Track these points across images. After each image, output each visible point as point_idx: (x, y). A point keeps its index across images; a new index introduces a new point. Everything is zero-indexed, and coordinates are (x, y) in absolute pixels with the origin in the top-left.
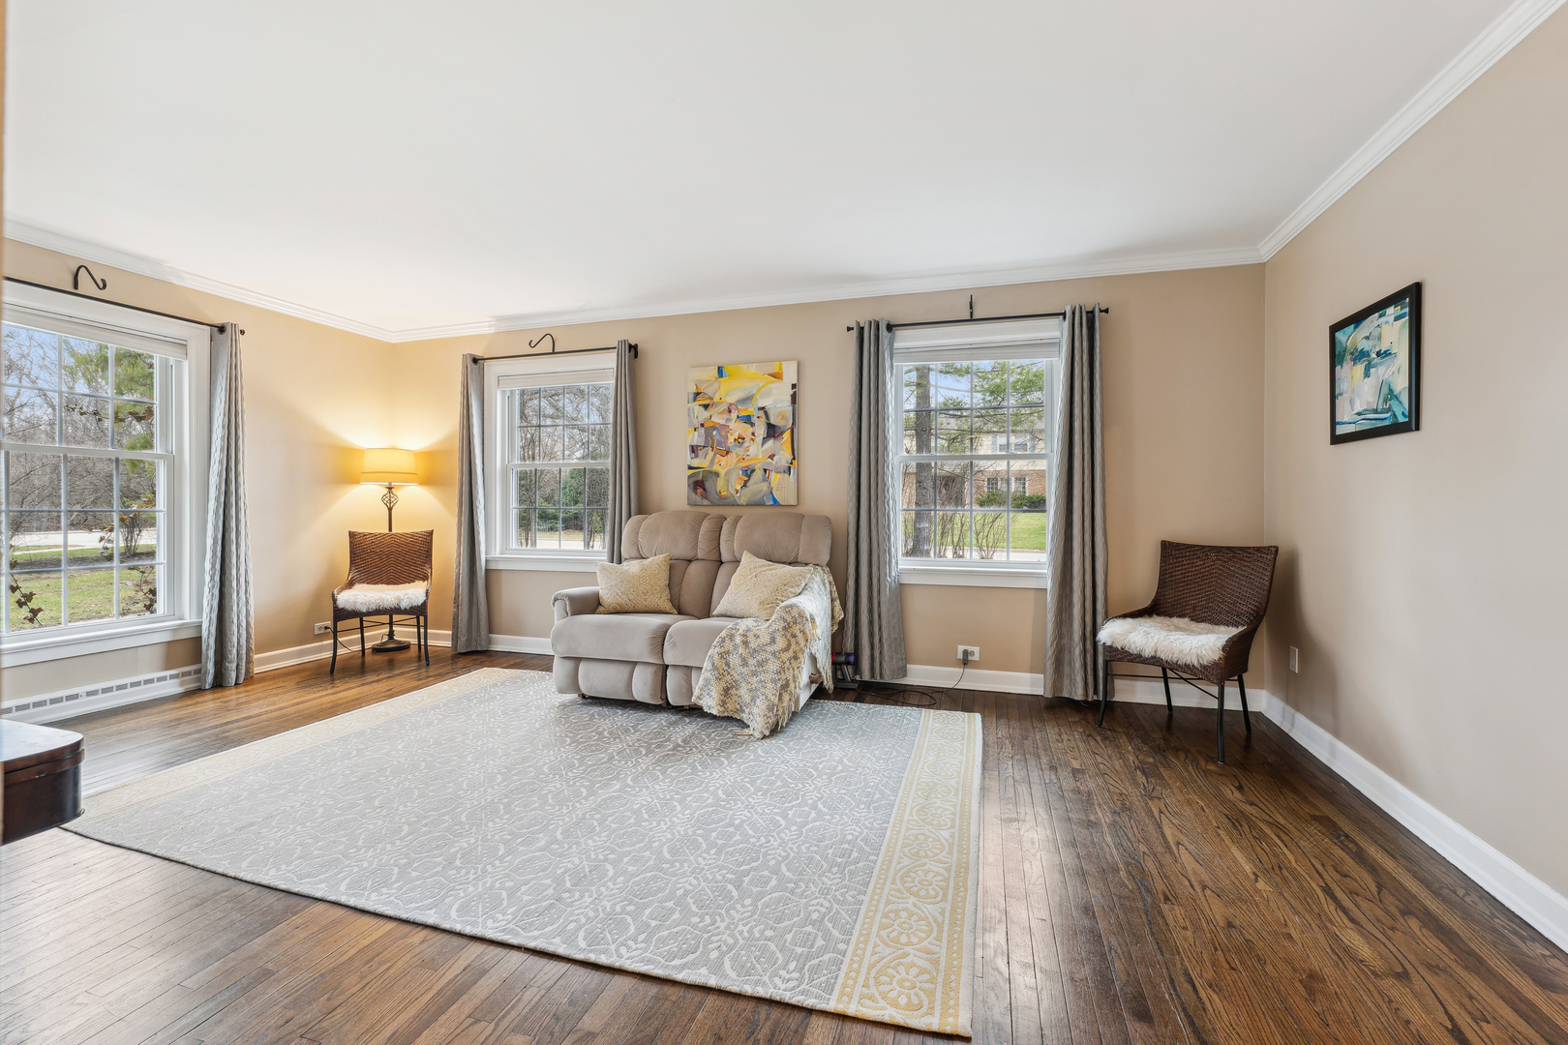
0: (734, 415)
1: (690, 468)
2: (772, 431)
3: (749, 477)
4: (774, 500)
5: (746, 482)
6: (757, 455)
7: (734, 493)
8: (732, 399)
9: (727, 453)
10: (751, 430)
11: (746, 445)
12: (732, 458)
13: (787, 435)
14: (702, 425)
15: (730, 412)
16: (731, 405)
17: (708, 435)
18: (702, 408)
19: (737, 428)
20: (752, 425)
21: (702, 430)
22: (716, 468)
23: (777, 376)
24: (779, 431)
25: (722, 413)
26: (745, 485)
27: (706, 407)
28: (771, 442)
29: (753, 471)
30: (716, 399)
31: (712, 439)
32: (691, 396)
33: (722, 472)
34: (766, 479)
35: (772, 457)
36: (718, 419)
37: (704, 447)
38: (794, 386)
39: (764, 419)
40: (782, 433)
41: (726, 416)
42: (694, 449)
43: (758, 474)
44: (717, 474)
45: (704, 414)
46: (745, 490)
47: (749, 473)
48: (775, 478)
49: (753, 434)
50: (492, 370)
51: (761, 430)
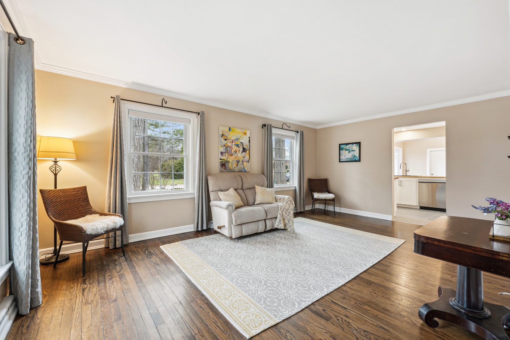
0: (234, 143)
1: (221, 159)
2: (244, 150)
3: (238, 163)
4: (245, 170)
5: (237, 165)
6: (240, 157)
7: (234, 168)
8: (233, 138)
9: (232, 155)
10: (239, 149)
11: (237, 153)
12: (233, 157)
13: (248, 151)
14: (224, 145)
15: (233, 142)
16: (233, 140)
17: (226, 149)
18: (224, 140)
19: (235, 148)
20: (239, 147)
21: (224, 147)
22: (229, 160)
23: (245, 134)
24: (246, 150)
25: (230, 142)
26: (237, 166)
27: (225, 140)
28: (244, 153)
29: (239, 161)
30: (229, 138)
31: (227, 150)
32: (221, 135)
33: (231, 161)
34: (243, 164)
35: (244, 157)
36: (229, 144)
37: (225, 153)
38: (249, 138)
39: (242, 146)
40: (247, 151)
41: (231, 143)
42: (222, 153)
43: (241, 162)
44: (229, 162)
45: (225, 142)
46: (237, 167)
47: (238, 162)
48: (245, 164)
49: (239, 150)
51: (241, 149)
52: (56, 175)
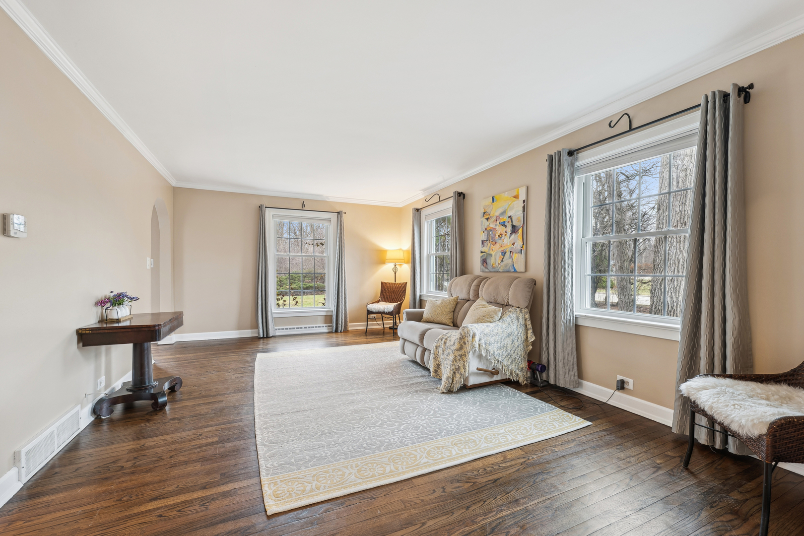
0: (498, 222)
1: (482, 252)
2: (514, 229)
3: (504, 256)
4: (514, 269)
5: (503, 259)
6: (507, 244)
7: (497, 265)
8: (497, 214)
9: (496, 243)
10: (505, 229)
11: (503, 238)
12: (497, 246)
13: (520, 231)
14: (486, 229)
15: (497, 221)
16: (497, 216)
17: (488, 235)
18: (486, 220)
19: (500, 229)
20: (506, 226)
21: (486, 232)
22: (491, 252)
23: (516, 197)
24: (517, 229)
25: (494, 222)
26: (502, 261)
27: (487, 219)
28: (513, 236)
29: (505, 253)
30: (491, 215)
31: (490, 238)
32: (482, 214)
33: (493, 254)
34: (511, 257)
35: (513, 244)
36: (492, 226)
37: (487, 241)
38: (524, 201)
39: (510, 223)
40: (518, 230)
41: (495, 223)
42: (483, 242)
43: (508, 254)
44: (491, 255)
45: (486, 223)
46: (503, 263)
47: (504, 253)
48: (515, 256)
49: (506, 232)
50: (424, 213)
51: (509, 229)
52: (395, 273)
